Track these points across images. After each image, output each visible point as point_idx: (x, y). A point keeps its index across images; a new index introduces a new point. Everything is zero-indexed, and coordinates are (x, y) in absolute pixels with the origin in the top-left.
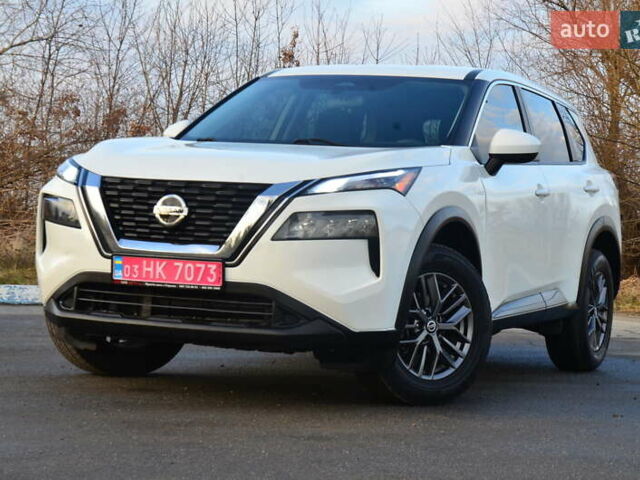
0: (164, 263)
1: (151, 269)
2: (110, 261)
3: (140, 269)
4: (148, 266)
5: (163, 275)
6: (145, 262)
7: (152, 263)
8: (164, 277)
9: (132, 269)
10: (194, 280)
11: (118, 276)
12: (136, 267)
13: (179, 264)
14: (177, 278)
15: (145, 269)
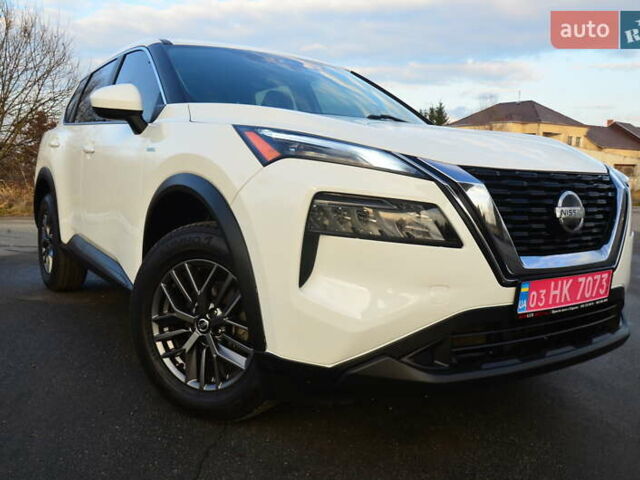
0: (571, 281)
1: (557, 292)
2: (512, 290)
3: (547, 295)
4: (556, 288)
5: (568, 297)
6: (553, 284)
7: (560, 283)
8: (569, 299)
9: (539, 295)
10: (591, 297)
11: (522, 308)
12: (544, 292)
13: (582, 280)
14: (578, 298)
15: (553, 293)
